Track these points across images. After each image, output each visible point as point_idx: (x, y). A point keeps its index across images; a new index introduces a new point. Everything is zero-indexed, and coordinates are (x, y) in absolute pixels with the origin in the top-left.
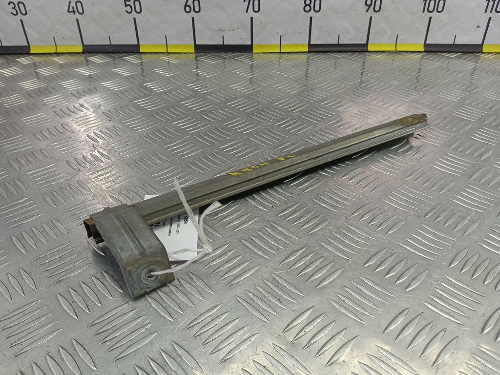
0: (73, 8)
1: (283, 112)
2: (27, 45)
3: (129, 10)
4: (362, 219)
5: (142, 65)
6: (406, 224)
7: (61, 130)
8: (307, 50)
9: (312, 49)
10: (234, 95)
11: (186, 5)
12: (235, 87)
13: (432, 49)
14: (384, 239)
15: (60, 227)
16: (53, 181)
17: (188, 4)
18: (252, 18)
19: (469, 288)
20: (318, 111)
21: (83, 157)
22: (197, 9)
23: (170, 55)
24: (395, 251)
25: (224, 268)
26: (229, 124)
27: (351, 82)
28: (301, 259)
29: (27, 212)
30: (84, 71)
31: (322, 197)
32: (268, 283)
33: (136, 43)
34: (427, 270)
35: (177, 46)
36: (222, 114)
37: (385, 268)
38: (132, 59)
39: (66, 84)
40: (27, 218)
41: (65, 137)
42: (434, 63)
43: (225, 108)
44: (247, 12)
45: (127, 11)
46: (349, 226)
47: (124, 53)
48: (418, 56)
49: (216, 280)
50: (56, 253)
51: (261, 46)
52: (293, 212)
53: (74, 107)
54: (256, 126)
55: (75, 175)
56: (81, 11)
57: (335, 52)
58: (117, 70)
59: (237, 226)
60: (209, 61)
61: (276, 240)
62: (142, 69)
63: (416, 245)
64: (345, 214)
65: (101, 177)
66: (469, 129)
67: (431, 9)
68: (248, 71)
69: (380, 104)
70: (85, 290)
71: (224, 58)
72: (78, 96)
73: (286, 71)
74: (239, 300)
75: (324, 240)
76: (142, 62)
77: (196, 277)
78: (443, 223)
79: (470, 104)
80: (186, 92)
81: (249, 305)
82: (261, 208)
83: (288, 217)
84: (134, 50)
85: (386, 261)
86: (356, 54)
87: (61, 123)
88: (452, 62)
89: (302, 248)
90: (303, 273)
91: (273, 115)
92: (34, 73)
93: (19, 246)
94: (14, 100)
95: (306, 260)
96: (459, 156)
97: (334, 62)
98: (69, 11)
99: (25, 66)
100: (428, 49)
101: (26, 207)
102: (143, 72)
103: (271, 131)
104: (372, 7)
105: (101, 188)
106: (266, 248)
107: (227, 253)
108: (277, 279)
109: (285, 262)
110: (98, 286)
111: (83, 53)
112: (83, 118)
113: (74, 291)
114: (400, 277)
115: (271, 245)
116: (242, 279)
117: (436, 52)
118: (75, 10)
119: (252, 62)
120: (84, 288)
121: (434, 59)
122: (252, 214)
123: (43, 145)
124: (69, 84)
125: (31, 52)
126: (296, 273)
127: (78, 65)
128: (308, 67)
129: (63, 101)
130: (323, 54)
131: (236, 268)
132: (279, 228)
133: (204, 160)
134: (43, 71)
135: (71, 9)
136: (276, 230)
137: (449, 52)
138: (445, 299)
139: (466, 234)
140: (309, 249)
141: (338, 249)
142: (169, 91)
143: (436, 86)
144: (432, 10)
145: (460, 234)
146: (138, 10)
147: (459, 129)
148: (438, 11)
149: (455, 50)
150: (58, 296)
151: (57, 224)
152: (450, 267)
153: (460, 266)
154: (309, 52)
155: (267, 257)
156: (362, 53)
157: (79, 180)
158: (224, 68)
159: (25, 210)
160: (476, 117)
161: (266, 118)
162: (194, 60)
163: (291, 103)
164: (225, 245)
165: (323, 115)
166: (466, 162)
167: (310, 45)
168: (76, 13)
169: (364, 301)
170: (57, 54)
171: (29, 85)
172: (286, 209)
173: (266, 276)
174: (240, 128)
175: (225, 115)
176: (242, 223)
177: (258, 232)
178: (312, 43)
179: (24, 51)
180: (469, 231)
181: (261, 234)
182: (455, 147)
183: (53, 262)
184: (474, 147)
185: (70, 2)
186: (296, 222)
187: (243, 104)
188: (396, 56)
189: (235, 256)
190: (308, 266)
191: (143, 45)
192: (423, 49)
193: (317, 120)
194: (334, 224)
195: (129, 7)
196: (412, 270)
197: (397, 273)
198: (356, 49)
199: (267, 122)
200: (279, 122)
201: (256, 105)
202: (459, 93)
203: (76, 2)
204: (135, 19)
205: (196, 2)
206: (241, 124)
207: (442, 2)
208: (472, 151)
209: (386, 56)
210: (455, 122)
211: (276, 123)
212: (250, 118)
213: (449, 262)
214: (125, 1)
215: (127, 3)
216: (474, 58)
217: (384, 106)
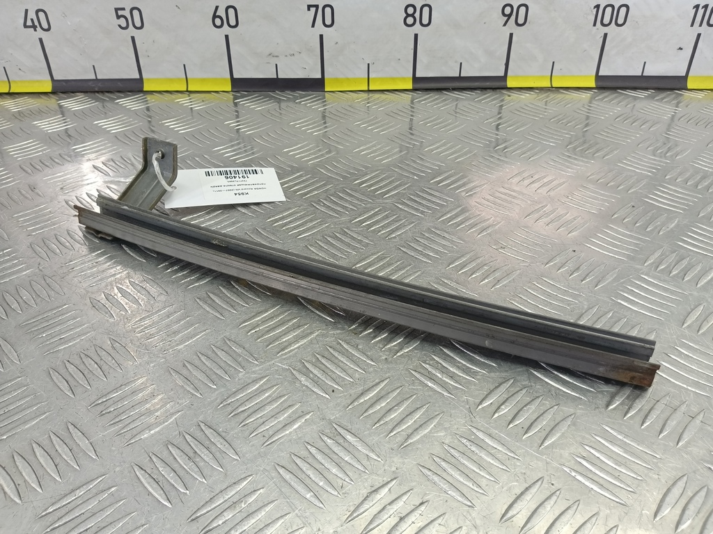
0: (32, 20)
1: (367, 196)
3: (124, 25)
4: (496, 415)
6: (574, 424)
8: (410, 86)
9: (418, 86)
10: (288, 166)
11: (215, 16)
12: (291, 151)
13: (608, 85)
14: (537, 458)
17: (217, 14)
18: (321, 36)
20: (425, 196)
22: (233, 22)
23: (193, 95)
24: (557, 486)
26: (277, 221)
27: (479, 142)
28: (384, 508)
30: (51, 125)
31: (427, 366)
33: (138, 77)
35: (203, 80)
38: (130, 103)
39: (13, 148)
42: (612, 107)
44: (313, 26)
45: (120, 26)
46: (475, 431)
47: (119, 92)
48: (586, 96)
51: (337, 80)
52: (375, 399)
54: (320, 224)
56: (45, 26)
57: (454, 89)
58: (102, 123)
59: (272, 432)
60: (253, 105)
61: (341, 464)
63: (593, 470)
64: (467, 402)
66: (675, 227)
67: (606, 20)
68: (314, 123)
69: (527, 182)
71: (279, 101)
72: (30, 171)
73: (376, 123)
76: (148, 109)
78: (639, 419)
79: (673, 181)
82: (318, 392)
83: (366, 411)
84: (133, 87)
85: (540, 510)
86: (490, 93)
88: (639, 105)
89: (387, 483)
91: (351, 203)
95: (392, 511)
96: (660, 280)
97: (454, 108)
98: (25, 26)
100: (601, 84)
103: (345, 234)
104: (513, 17)
106: (321, 484)
107: (247, 498)
111: (53, 93)
115: (330, 478)
117: (614, 89)
118: (36, 23)
119: (324, 106)
121: (613, 99)
122: (301, 406)
124: (20, 150)
127: (40, 114)
128: (412, 116)
130: (436, 92)
132: (349, 437)
135: (29, 23)
136: (341, 441)
137: (635, 89)
139: (680, 444)
140: (399, 484)
143: (616, 149)
144: (607, 23)
145: (671, 443)
146: (138, 24)
147: (659, 228)
148: (617, 25)
149: (644, 85)
152: (657, 519)
153: (675, 518)
154: (414, 90)
155: (321, 505)
156: (498, 90)
160: (684, 204)
161: (339, 209)
162: (230, 104)
164: (245, 478)
165: (433, 202)
166: (672, 292)
167: (416, 79)
168: (38, 29)
170: (10, 95)
172: (362, 394)
174: (295, 228)
176: (280, 426)
178: (418, 75)
180: (686, 438)
181: (313, 450)
182: (652, 263)
184: (685, 262)
185: (26, 11)
186: (378, 421)
187: (303, 181)
188: (552, 96)
189: (260, 503)
191: (148, 79)
192: (593, 85)
193: (422, 212)
195: (123, 19)
198: (488, 84)
199: (341, 215)
200: (360, 216)
201: (324, 185)
202: (655, 160)
203: (37, 12)
204: (133, 38)
205: (231, 11)
206: (296, 220)
207: (623, 10)
208: (682, 270)
209: (536, 96)
210: (650, 214)
211: (356, 218)
212: (314, 208)
213: (654, 507)
214: (117, 10)
215: (120, 13)
216: (674, 99)
217: (533, 185)
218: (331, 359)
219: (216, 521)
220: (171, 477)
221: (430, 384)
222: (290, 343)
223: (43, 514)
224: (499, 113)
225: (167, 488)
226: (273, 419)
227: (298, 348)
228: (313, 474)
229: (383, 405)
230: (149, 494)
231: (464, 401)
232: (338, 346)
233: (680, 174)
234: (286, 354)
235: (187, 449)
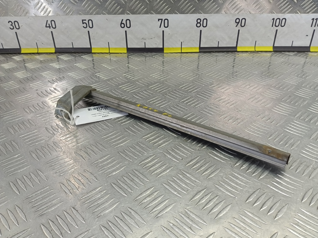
0: (49, 24)
1: (185, 92)
2: (19, 48)
3: (85, 26)
4: (242, 168)
5: (93, 61)
7: (42, 106)
8: (198, 51)
9: (201, 50)
10: (153, 81)
11: (121, 23)
12: (154, 75)
13: (278, 50)
14: (258, 182)
15: (42, 175)
16: (37, 142)
18: (163, 31)
19: (316, 217)
20: (208, 92)
21: (57, 125)
22: (128, 26)
23: (111, 55)
24: (266, 191)
25: (152, 204)
26: (151, 101)
27: (227, 72)
28: (203, 197)
29: (20, 164)
30: (56, 65)
31: (214, 152)
32: (183, 216)
33: (90, 47)
34: (288, 205)
35: (116, 49)
36: (146, 94)
37: (260, 204)
38: (87, 57)
39: (44, 74)
40: (20, 169)
41: (44, 111)
42: (280, 59)
43: (148, 90)
44: (160, 27)
45: (83, 27)
46: (234, 173)
47: (82, 53)
48: (269, 54)
49: (147, 213)
50: (39, 194)
52: (196, 163)
53: (50, 90)
54: (168, 102)
55: (51, 138)
56: (54, 26)
57: (216, 52)
58: (77, 65)
59: (159, 173)
60: (136, 59)
61: (186, 184)
62: (93, 64)
63: (279, 186)
64: (231, 164)
65: (69, 139)
66: (306, 104)
67: (277, 24)
68: (161, 65)
69: (248, 87)
70: (59, 222)
71: (146, 57)
72: (52, 82)
73: (185, 65)
74: (164, 228)
75: (218, 183)
76: (93, 59)
77: (133, 211)
78: (295, 170)
79: (305, 87)
80: (122, 80)
81: (170, 232)
82: (175, 160)
83: (193, 167)
84: (88, 51)
85: (260, 198)
86: (230, 54)
87: (41, 101)
88: (291, 58)
89: (204, 189)
90: (206, 208)
91: (179, 95)
92: (24, 67)
93: (15, 189)
94: (11, 85)
95: (206, 198)
96: (301, 123)
97: (216, 59)
98: (46, 27)
99: (18, 62)
100: (275, 50)
101: (19, 160)
102: (94, 66)
103: (178, 106)
104: (240, 23)
105: (69, 147)
106: (179, 189)
107: (154, 194)
108: (189, 212)
109: (193, 199)
110: (68, 219)
111: (55, 53)
112: (56, 98)
113: (52, 222)
114: (270, 210)
115: (182, 187)
116: (165, 212)
117: (281, 52)
118: (51, 25)
119: (163, 59)
120: (59, 220)
121: (280, 56)
122: (169, 165)
123: (30, 117)
124: (46, 74)
125: (22, 52)
126: (201, 207)
127: (52, 61)
128: (199, 62)
129: (43, 86)
130: (208, 53)
131: (160, 204)
132: (188, 175)
133: (135, 126)
134: (29, 65)
135: (48, 25)
136: (185, 176)
137: (289, 51)
138: (301, 225)
139: (310, 178)
140: (208, 190)
141: (228, 190)
142: (112, 79)
143: (282, 75)
144: (277, 25)
145: (307, 178)
146: (91, 26)
147: (300, 104)
148: (281, 26)
149: (293, 50)
150: (42, 226)
151: (40, 173)
152: (302, 202)
153: (309, 201)
154: (200, 52)
155: (181, 196)
156: (233, 52)
157: (55, 141)
158: (146, 63)
159: (18, 163)
160: (310, 95)
161: (174, 97)
162: (127, 58)
163: (190, 86)
164: (152, 187)
166: (306, 127)
167: (200, 48)
168: (51, 28)
169: (247, 228)
170: (38, 54)
171: (20, 75)
172: (191, 161)
173: (180, 210)
174: (158, 104)
175: (148, 95)
176: (163, 171)
177: (174, 178)
178: (201, 46)
179: (17, 52)
180: (312, 176)
181: (176, 179)
182: (298, 117)
183: (37, 200)
184: (310, 116)
185: (47, 21)
186: (198, 170)
187: (159, 87)
188: (255, 54)
189: (159, 195)
190: (208, 203)
191: (94, 48)
192: (272, 50)
193: (207, 98)
194: (224, 171)
195: (85, 24)
196: (278, 204)
197: (268, 207)
198: (229, 50)
199: (175, 99)
200: (183, 99)
201: (168, 88)
202: (298, 79)
203: (51, 21)
204: (89, 32)
205: (128, 21)
206: (158, 101)
207: (284, 20)
208: (309, 119)
209: (249, 54)
210: (296, 99)
211: (181, 100)
212: (164, 97)
213: (301, 198)
214: (83, 20)
215: (84, 22)
216: (305, 56)
217: (250, 88)
218: (178, 149)
219: (144, 200)
220: (126, 187)
221: (216, 158)
222: (162, 144)
223: (81, 199)
224: (234, 61)
225: (124, 190)
226: (159, 169)
227: (165, 145)
228: (176, 186)
229: (199, 165)
230: (119, 192)
231: (229, 164)
232: (180, 145)
233: (308, 84)
234: (161, 147)
235: (130, 178)
